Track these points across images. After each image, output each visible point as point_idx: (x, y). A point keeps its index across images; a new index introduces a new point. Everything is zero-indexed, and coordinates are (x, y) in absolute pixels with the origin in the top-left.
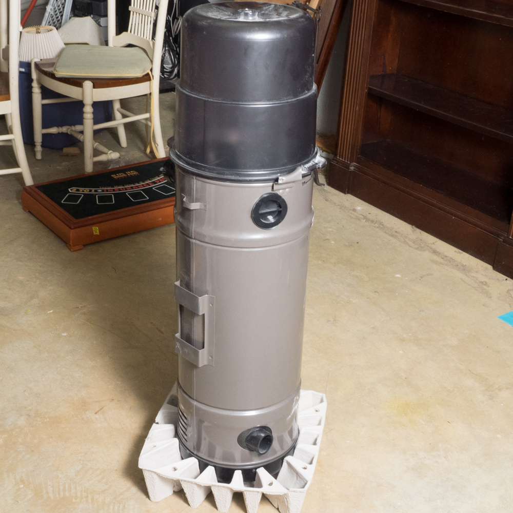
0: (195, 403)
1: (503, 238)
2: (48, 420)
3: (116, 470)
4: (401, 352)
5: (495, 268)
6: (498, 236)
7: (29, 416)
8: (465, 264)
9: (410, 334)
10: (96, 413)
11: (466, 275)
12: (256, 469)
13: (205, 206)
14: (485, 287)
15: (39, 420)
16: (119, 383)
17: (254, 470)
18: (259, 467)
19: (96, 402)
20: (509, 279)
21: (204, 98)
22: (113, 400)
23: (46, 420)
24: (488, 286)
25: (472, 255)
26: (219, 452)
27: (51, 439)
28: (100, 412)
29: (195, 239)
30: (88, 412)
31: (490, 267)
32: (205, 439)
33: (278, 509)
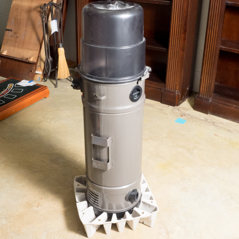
0: (104, 188)
1: (163, 90)
2: (17, 217)
3: (64, 230)
4: (148, 144)
5: (161, 102)
6: (161, 89)
7: (6, 218)
8: (150, 103)
9: (147, 136)
10: (38, 207)
11: (153, 108)
12: (133, 209)
13: (108, 97)
14: (162, 111)
15: (12, 218)
16: (40, 190)
17: (132, 210)
18: (134, 208)
19: (34, 201)
20: (169, 106)
21: (105, 47)
22: (41, 198)
23: (15, 217)
24: (164, 110)
25: (150, 99)
26: (114, 206)
27: (24, 225)
28: (39, 206)
29: (103, 113)
30: (33, 207)
31: (159, 103)
32: (107, 202)
33: (143, 223)
